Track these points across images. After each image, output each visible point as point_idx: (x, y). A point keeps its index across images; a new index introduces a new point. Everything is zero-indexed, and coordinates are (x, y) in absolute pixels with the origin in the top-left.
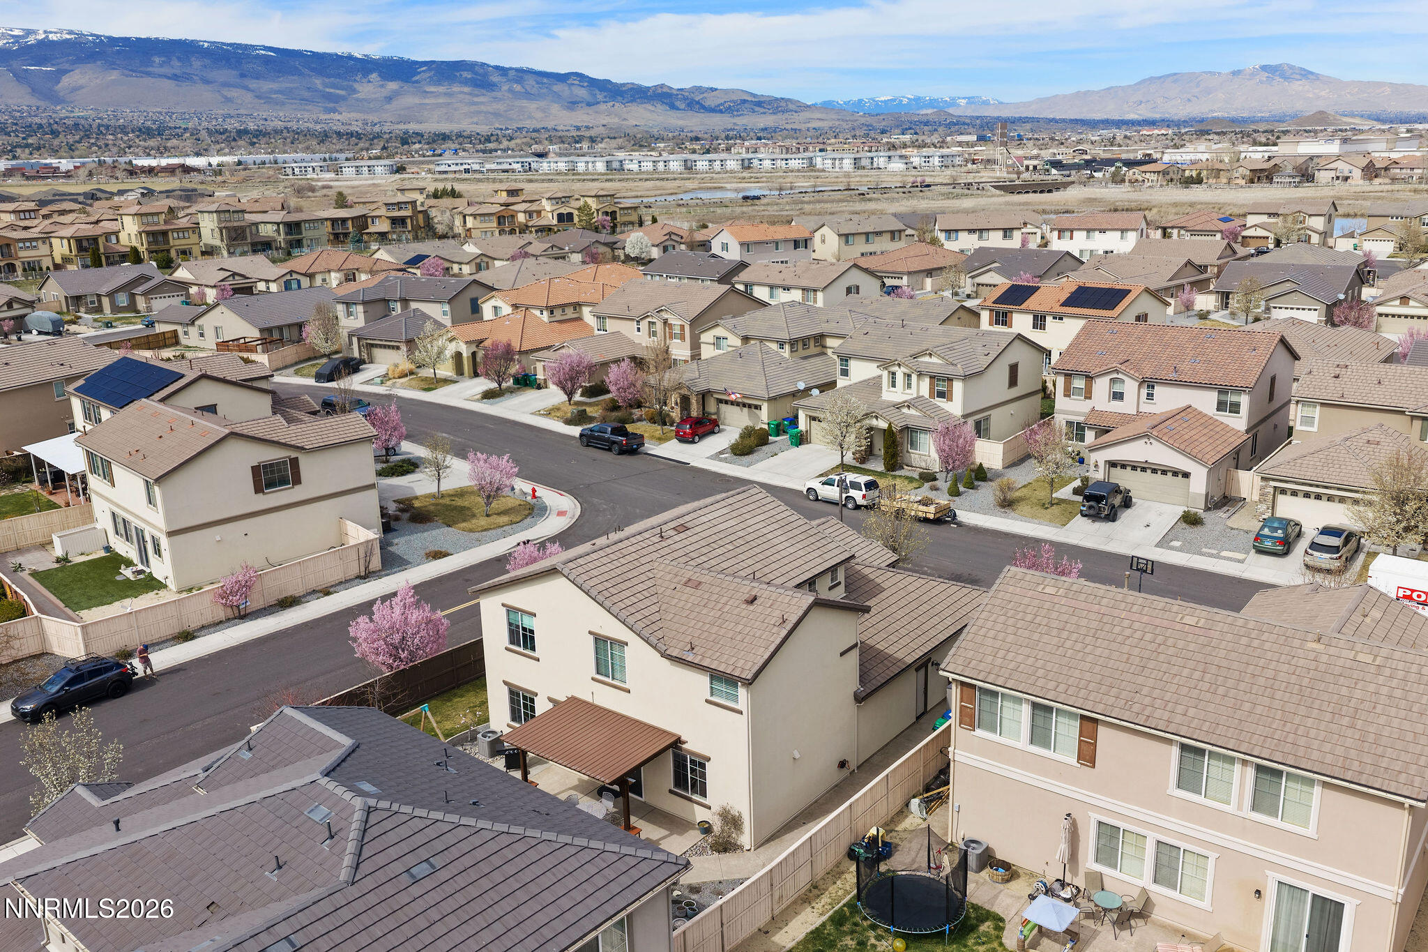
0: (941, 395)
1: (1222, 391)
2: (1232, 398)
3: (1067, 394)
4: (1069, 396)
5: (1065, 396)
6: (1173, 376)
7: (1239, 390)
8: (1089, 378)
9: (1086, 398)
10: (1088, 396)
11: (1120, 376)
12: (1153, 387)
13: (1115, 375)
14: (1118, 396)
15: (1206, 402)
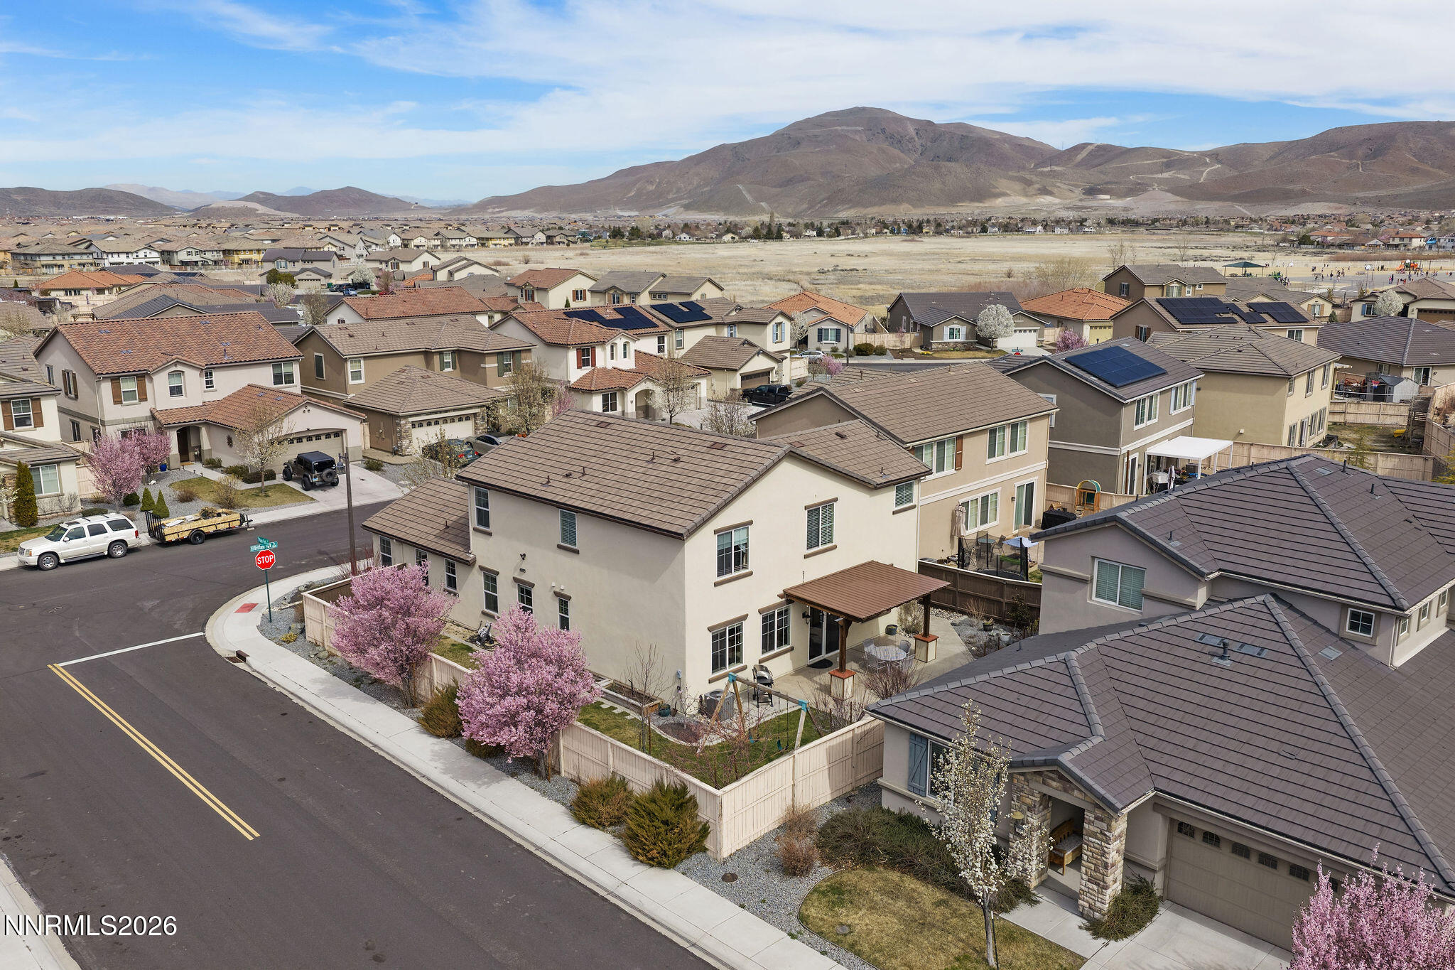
0: (22, 422)
1: (276, 364)
2: (284, 370)
3: (117, 400)
4: (120, 402)
5: (115, 403)
6: (226, 359)
7: (290, 361)
8: (142, 377)
9: (141, 400)
10: (143, 398)
11: (179, 368)
12: (211, 374)
13: (174, 369)
14: (176, 391)
15: (263, 377)
